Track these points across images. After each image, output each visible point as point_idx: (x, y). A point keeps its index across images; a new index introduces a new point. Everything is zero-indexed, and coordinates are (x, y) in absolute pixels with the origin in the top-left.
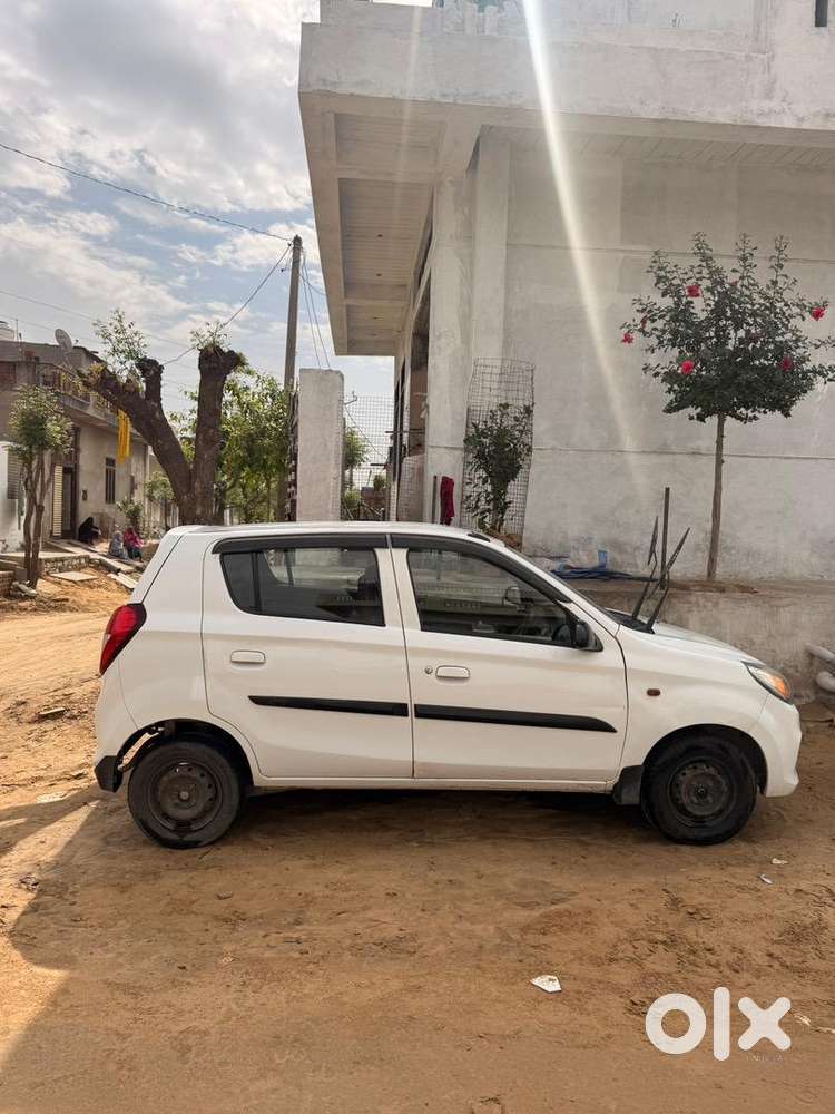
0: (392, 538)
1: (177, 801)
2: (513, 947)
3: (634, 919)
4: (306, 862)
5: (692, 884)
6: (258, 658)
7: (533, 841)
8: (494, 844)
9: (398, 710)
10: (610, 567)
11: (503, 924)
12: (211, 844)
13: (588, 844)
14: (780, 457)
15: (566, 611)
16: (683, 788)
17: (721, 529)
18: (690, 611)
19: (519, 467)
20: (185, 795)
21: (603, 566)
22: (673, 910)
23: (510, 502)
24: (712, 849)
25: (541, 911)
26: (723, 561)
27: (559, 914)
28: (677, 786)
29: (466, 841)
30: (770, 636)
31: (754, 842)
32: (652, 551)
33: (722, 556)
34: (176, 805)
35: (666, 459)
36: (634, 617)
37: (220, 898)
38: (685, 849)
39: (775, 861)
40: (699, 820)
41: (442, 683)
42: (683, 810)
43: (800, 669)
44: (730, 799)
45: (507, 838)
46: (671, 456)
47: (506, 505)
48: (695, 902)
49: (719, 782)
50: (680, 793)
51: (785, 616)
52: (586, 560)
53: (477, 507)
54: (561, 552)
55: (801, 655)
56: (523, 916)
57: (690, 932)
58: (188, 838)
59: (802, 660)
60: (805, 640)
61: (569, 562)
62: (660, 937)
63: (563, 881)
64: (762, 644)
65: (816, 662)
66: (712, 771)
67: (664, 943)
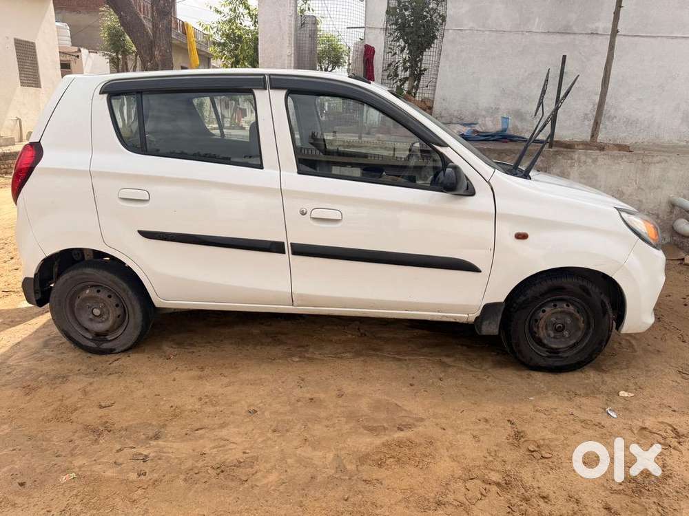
0: (270, 78)
1: (91, 316)
2: (345, 480)
3: (473, 452)
4: (195, 373)
5: (539, 415)
6: (143, 195)
7: (399, 360)
8: (365, 361)
9: (277, 247)
10: (511, 132)
11: (343, 452)
12: (122, 352)
13: (450, 366)
14: (667, 37)
15: (441, 155)
16: (542, 323)
17: (607, 100)
18: (572, 166)
19: (435, 37)
20: (97, 312)
21: (505, 130)
22: (513, 444)
23: (425, 70)
24: (563, 377)
25: (385, 438)
26: (606, 128)
27: (400, 444)
28: (536, 321)
29: (342, 358)
30: (639, 188)
31: (603, 371)
32: (541, 103)
33: (605, 124)
34: (91, 320)
35: (568, 38)
36: (516, 167)
37: (101, 407)
38: (538, 376)
39: (623, 394)
40: (555, 352)
41: (316, 224)
42: (539, 342)
43: (661, 216)
44: (586, 334)
45: (377, 356)
46: (572, 36)
47: (421, 73)
48: (537, 437)
49: (578, 319)
50: (538, 328)
51: (655, 171)
52: (490, 125)
53: (397, 75)
54: (473, 121)
55: (664, 205)
56: (366, 442)
57: (526, 474)
58: (105, 346)
59: (664, 207)
60: (669, 192)
61: (477, 128)
62: (495, 477)
63: (414, 405)
64: (631, 195)
65: (676, 211)
66: (571, 309)
67: (498, 484)
